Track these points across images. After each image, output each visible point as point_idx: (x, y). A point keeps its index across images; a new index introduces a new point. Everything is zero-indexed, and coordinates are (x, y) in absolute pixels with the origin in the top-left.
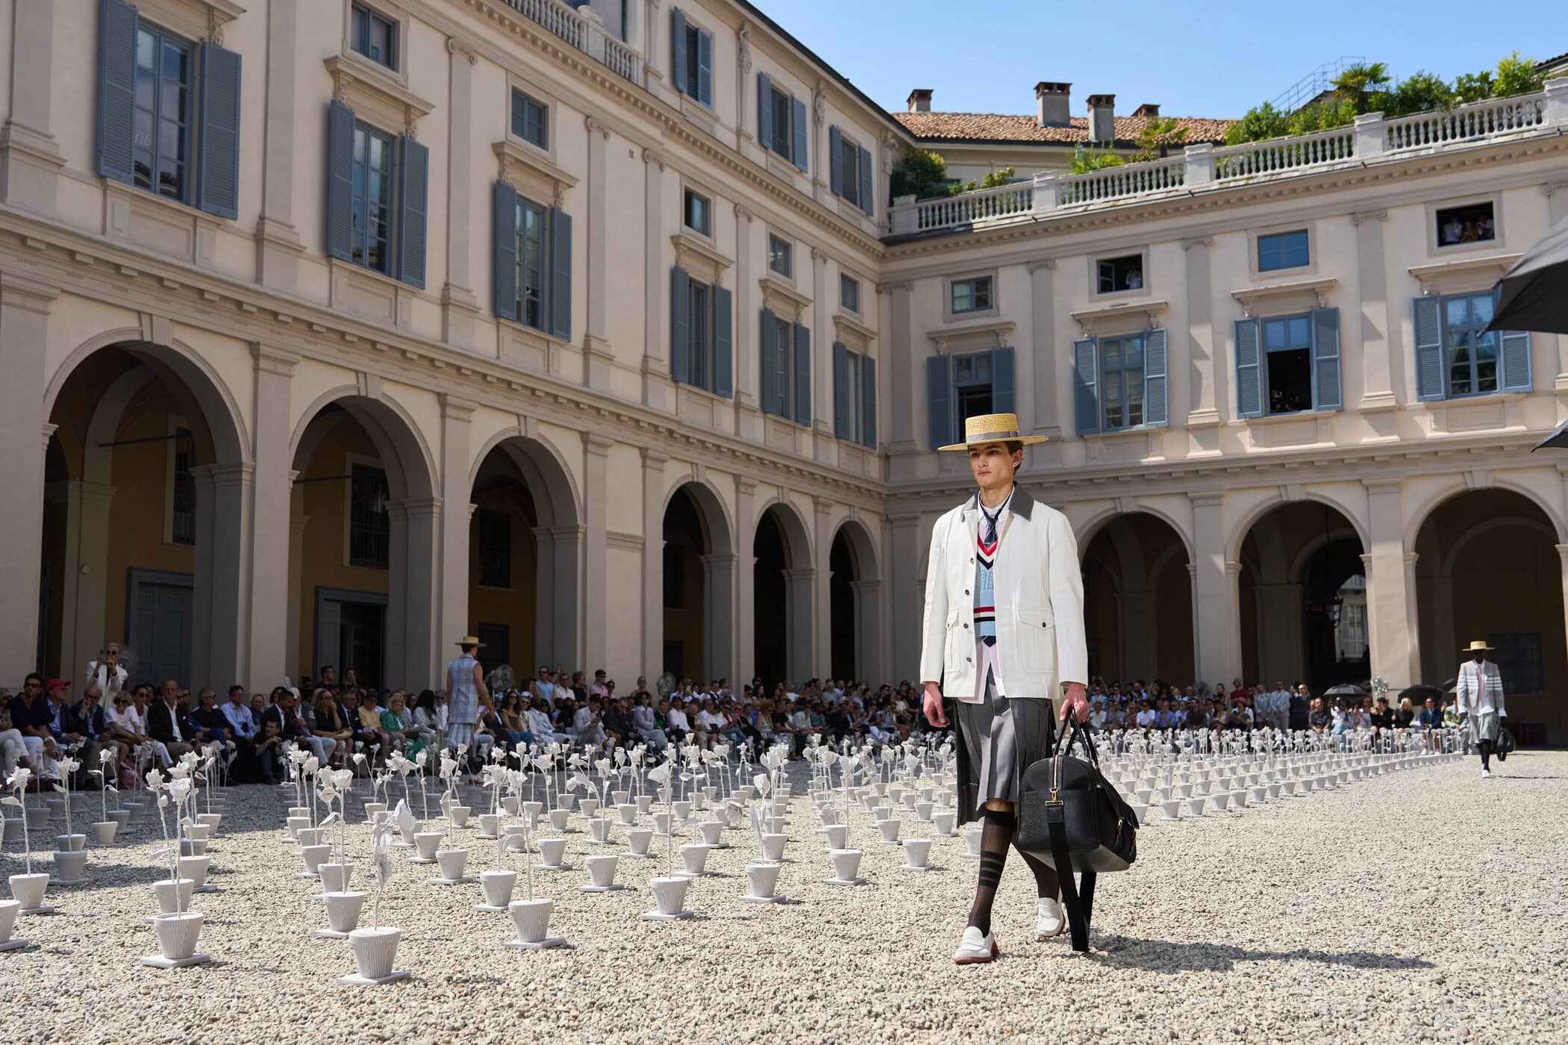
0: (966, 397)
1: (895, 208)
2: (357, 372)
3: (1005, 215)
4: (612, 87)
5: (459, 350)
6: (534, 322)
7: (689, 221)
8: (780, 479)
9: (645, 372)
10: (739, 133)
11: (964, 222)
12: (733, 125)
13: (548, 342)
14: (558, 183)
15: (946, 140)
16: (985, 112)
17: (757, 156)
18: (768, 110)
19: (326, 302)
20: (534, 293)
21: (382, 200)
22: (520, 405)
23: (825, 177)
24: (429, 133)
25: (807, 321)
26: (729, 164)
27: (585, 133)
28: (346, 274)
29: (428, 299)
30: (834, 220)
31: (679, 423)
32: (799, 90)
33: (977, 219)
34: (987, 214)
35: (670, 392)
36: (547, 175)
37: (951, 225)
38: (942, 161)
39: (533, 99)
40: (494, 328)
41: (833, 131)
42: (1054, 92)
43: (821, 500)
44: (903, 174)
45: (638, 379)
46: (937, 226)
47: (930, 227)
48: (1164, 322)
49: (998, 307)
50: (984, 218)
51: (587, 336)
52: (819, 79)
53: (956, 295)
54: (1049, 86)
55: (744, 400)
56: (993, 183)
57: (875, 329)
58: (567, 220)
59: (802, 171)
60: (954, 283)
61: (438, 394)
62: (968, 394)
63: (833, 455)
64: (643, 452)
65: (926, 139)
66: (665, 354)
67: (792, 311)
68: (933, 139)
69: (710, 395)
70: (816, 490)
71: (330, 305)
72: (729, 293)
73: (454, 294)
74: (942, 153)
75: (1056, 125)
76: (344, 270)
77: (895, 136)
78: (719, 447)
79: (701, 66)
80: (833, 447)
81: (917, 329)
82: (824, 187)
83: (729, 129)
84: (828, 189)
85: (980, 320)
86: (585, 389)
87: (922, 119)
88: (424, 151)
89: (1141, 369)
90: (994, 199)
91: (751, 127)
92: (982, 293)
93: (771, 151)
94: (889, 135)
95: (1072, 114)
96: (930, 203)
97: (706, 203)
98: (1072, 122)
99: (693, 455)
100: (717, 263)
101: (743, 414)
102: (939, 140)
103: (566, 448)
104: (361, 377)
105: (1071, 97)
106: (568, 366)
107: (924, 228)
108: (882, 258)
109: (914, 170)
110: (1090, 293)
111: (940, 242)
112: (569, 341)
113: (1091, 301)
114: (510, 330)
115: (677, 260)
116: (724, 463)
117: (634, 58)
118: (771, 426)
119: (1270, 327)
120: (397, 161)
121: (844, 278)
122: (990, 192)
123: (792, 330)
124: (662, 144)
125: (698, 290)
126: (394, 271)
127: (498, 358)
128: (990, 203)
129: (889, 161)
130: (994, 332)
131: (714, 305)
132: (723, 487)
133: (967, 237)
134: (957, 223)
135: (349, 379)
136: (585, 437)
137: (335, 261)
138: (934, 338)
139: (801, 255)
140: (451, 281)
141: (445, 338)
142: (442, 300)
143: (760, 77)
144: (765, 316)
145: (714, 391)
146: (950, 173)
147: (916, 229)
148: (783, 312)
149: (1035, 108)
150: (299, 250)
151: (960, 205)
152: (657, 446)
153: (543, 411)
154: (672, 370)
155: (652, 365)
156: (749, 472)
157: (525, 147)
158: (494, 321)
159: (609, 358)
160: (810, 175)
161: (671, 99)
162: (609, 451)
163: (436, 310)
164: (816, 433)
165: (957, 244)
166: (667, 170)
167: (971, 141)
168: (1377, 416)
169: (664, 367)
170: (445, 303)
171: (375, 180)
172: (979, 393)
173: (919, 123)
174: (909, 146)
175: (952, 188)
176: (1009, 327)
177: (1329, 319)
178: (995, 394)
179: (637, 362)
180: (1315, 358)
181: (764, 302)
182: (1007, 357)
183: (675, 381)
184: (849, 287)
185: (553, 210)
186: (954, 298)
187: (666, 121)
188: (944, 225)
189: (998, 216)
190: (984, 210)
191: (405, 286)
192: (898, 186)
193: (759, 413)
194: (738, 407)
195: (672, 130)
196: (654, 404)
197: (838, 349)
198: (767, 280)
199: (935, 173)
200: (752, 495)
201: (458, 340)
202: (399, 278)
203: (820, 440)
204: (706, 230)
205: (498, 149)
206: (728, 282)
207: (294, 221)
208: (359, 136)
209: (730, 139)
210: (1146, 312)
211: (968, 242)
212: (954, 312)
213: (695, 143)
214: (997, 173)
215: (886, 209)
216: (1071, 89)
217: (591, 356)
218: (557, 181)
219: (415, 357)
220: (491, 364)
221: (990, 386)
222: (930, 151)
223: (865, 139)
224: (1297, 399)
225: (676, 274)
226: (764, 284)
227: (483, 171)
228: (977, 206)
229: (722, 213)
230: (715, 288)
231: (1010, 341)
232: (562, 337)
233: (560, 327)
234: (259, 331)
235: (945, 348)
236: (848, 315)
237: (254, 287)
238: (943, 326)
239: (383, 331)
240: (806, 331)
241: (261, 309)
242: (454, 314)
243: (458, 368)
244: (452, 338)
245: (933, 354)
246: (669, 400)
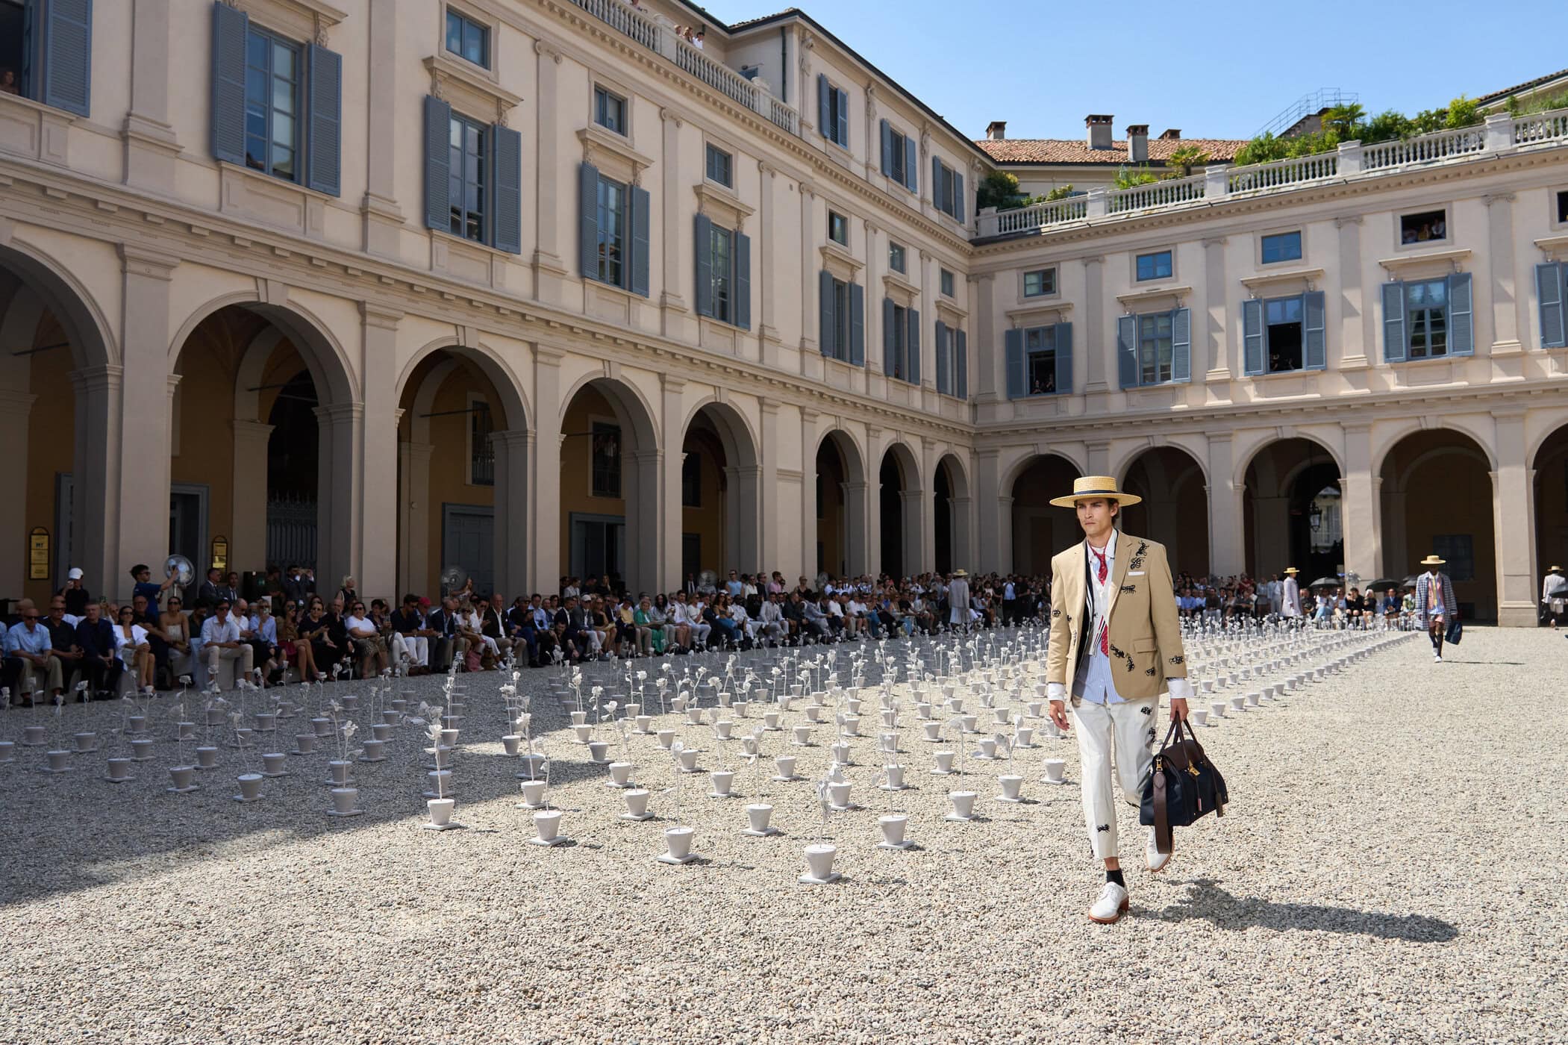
0: (1034, 360)
1: (980, 217)
2: (603, 360)
3: (1065, 221)
4: (777, 138)
5: (673, 341)
6: (723, 317)
7: (832, 236)
8: (898, 425)
9: (802, 350)
10: (867, 166)
11: (1034, 227)
12: (863, 161)
13: (734, 331)
14: (739, 213)
15: (1018, 163)
16: (1046, 138)
17: (880, 182)
18: (888, 147)
19: (581, 310)
20: (723, 295)
21: (618, 232)
22: (716, 379)
23: (930, 197)
24: (650, 181)
25: (917, 306)
26: (861, 191)
27: (758, 174)
28: (595, 288)
29: (651, 305)
30: (937, 229)
31: (828, 387)
32: (910, 131)
33: (1044, 225)
34: (1052, 221)
35: (820, 364)
36: (732, 207)
37: (1023, 229)
38: (1016, 179)
39: (721, 150)
40: (696, 323)
41: (935, 160)
42: (1100, 122)
43: (928, 440)
44: (987, 191)
45: (797, 355)
46: (1013, 231)
47: (1008, 231)
48: (1187, 303)
49: (1059, 291)
50: (1049, 224)
51: (762, 325)
52: (925, 122)
53: (1027, 282)
54: (1096, 118)
55: (872, 368)
56: (1056, 197)
57: (965, 309)
58: (747, 239)
59: (914, 192)
60: (1026, 274)
61: (659, 374)
62: (1037, 357)
63: (936, 406)
64: (802, 409)
65: (1004, 163)
66: (815, 336)
67: (906, 298)
68: (1009, 163)
69: (848, 365)
70: (924, 432)
71: (584, 313)
72: (861, 288)
73: (669, 300)
74: (1016, 173)
75: (1101, 148)
76: (593, 285)
77: (981, 162)
78: (855, 403)
79: (840, 117)
80: (936, 399)
81: (997, 310)
82: (929, 204)
83: (858, 163)
84: (932, 205)
85: (1046, 302)
86: (761, 365)
87: (999, 145)
88: (646, 195)
89: (1170, 338)
90: (1057, 209)
91: (876, 162)
92: (1047, 282)
93: (890, 179)
94: (976, 161)
95: (1114, 138)
96: (1007, 213)
97: (844, 220)
98: (1114, 145)
99: (837, 410)
100: (853, 266)
101: (872, 379)
102: (1013, 163)
103: (747, 409)
104: (606, 364)
105: (1113, 126)
106: (749, 347)
107: (1003, 232)
108: (971, 255)
109: (995, 187)
110: (1131, 280)
111: (1015, 243)
112: (749, 329)
113: (1131, 287)
114: (707, 323)
115: (824, 265)
116: (859, 415)
117: (792, 115)
118: (891, 385)
119: (1269, 305)
120: (628, 203)
121: (943, 271)
122: (1054, 204)
123: (906, 313)
124: (812, 178)
125: (839, 286)
126: (626, 285)
127: (700, 345)
128: (1054, 212)
129: (976, 180)
130: (1057, 311)
131: (850, 298)
132: (857, 433)
133: (1037, 239)
134: (1028, 228)
135: (597, 366)
136: (761, 400)
137: (587, 280)
138: (1010, 316)
139: (912, 257)
140: (667, 290)
141: (663, 333)
142: (660, 304)
143: (882, 123)
144: (887, 303)
145: (851, 363)
146: (1022, 188)
147: (997, 233)
148: (901, 300)
149: (1086, 134)
150: (562, 273)
151: (1031, 214)
152: (811, 404)
153: (732, 382)
154: (822, 348)
155: (807, 345)
156: (876, 421)
157: (716, 187)
158: (696, 317)
159: (778, 342)
160: (918, 196)
161: (818, 143)
162: (779, 410)
163: (657, 312)
164: (924, 390)
165: (1029, 244)
166: (817, 198)
167: (1038, 163)
168: (1353, 374)
169: (815, 346)
170: (663, 307)
171: (612, 217)
172: (1045, 356)
173: (997, 149)
174: (990, 169)
175: (1024, 200)
176: (1068, 307)
177: (1316, 300)
178: (1057, 358)
179: (797, 345)
180: (1305, 330)
181: (886, 293)
182: (1067, 329)
183: (823, 356)
184: (947, 277)
185: (736, 234)
186: (1025, 285)
187: (816, 161)
188: (1018, 230)
189: (1060, 222)
190: (1049, 218)
191: (635, 296)
192: (983, 200)
193: (884, 377)
194: (868, 373)
195: (820, 167)
196: (809, 374)
197: (939, 326)
198: (888, 277)
199: (1011, 189)
200: (878, 437)
201: (672, 334)
202: (631, 290)
203: (927, 395)
204: (844, 241)
205: (698, 190)
206: (860, 280)
207: (558, 252)
208: (601, 185)
209: (860, 171)
210: (1174, 296)
211: (1037, 243)
212: (1026, 296)
213: (836, 176)
214: (1060, 187)
215: (974, 218)
216: (1113, 119)
217: (765, 341)
218: (739, 211)
219: (644, 348)
220: (695, 350)
221: (1053, 351)
222: (1008, 172)
223: (958, 164)
224: (1290, 360)
225: (823, 275)
226: (886, 280)
227: (687, 207)
228: (1044, 214)
229: (855, 227)
230: (851, 284)
231: (1069, 317)
232: (744, 328)
233: (742, 320)
234: (536, 335)
235: (1019, 323)
236: (946, 299)
237: (534, 303)
238: (1017, 307)
239: (621, 330)
240: (917, 313)
241: (538, 318)
242: (668, 314)
243: (673, 355)
244: (668, 331)
245: (1010, 328)
246: (820, 370)
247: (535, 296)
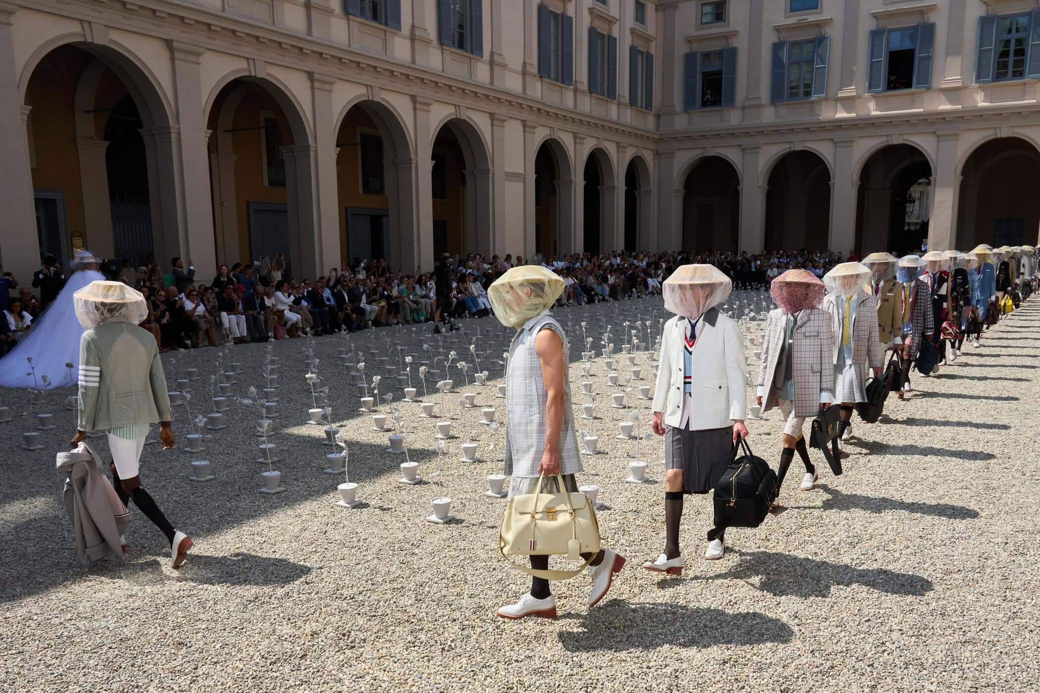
0: (706, 78)
2: (367, 86)
5: (423, 69)
6: (461, 46)
8: (598, 133)
9: (524, 73)
13: (470, 58)
19: (347, 43)
20: (461, 27)
22: (456, 100)
25: (615, 33)
28: (357, 24)
29: (403, 37)
31: (545, 104)
35: (538, 84)
40: (440, 52)
43: (621, 144)
45: (520, 77)
48: (828, 31)
49: (729, 20)
51: (492, 53)
53: (704, 12)
55: (580, 86)
57: (654, 34)
60: (703, 5)
61: (411, 96)
62: (708, 75)
63: (628, 117)
64: (524, 122)
66: (535, 60)
67: (607, 26)
69: (560, 84)
70: (618, 139)
71: (349, 45)
72: (571, 18)
73: (418, 32)
76: (356, 22)
78: (566, 117)
80: (629, 112)
81: (679, 34)
85: (718, 29)
86: (492, 87)
89: (813, 61)
92: (720, 10)
99: (552, 122)
101: (579, 95)
103: (481, 122)
104: (369, 89)
106: (482, 72)
110: (785, 12)
112: (482, 57)
113: (785, 18)
114: (449, 52)
116: (569, 126)
118: (594, 101)
119: (892, 34)
121: (637, 2)
123: (606, 39)
125: (554, 17)
126: (383, 21)
127: (443, 71)
130: (725, 37)
131: (563, 27)
132: (567, 140)
135: (363, 91)
136: (491, 116)
137: (351, 17)
138: (689, 41)
140: (416, 24)
141: (413, 62)
142: (411, 36)
144: (592, 31)
145: (563, 83)
148: (602, 28)
150: (331, 12)
152: (531, 118)
153: (469, 102)
154: (539, 72)
155: (528, 68)
156: (582, 130)
158: (439, 47)
159: (504, 66)
162: (505, 123)
163: (408, 43)
164: (620, 104)
168: (951, 93)
169: (535, 70)
170: (413, 38)
172: (714, 75)
176: (734, 34)
177: (928, 31)
178: (724, 76)
179: (519, 68)
180: (917, 55)
181: (591, 22)
182: (733, 52)
183: (541, 78)
184: (640, 8)
186: (702, 14)
191: (390, 29)
193: (588, 94)
194: (576, 90)
196: (530, 94)
197: (633, 49)
198: (593, 8)
200: (583, 144)
201: (421, 62)
202: (386, 25)
203: (622, 108)
206: (571, 11)
210: (818, 25)
212: (702, 24)
217: (495, 66)
219: (398, 74)
220: (439, 75)
221: (721, 71)
224: (904, 81)
225: (541, 8)
226: (591, 12)
230: (563, 15)
231: (734, 42)
232: (478, 55)
233: (477, 49)
234: (311, 65)
235: (695, 47)
236: (639, 27)
237: (308, 38)
238: (695, 33)
239: (380, 60)
240: (615, 39)
241: (313, 51)
242: (418, 45)
243: (422, 80)
244: (417, 61)
245: (688, 50)
246: (537, 90)
247: (310, 32)
